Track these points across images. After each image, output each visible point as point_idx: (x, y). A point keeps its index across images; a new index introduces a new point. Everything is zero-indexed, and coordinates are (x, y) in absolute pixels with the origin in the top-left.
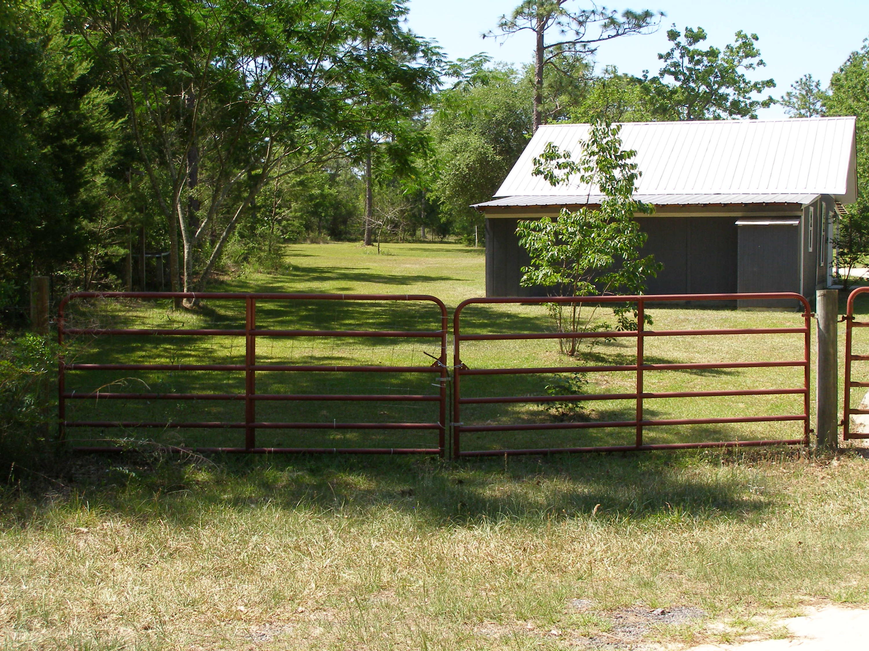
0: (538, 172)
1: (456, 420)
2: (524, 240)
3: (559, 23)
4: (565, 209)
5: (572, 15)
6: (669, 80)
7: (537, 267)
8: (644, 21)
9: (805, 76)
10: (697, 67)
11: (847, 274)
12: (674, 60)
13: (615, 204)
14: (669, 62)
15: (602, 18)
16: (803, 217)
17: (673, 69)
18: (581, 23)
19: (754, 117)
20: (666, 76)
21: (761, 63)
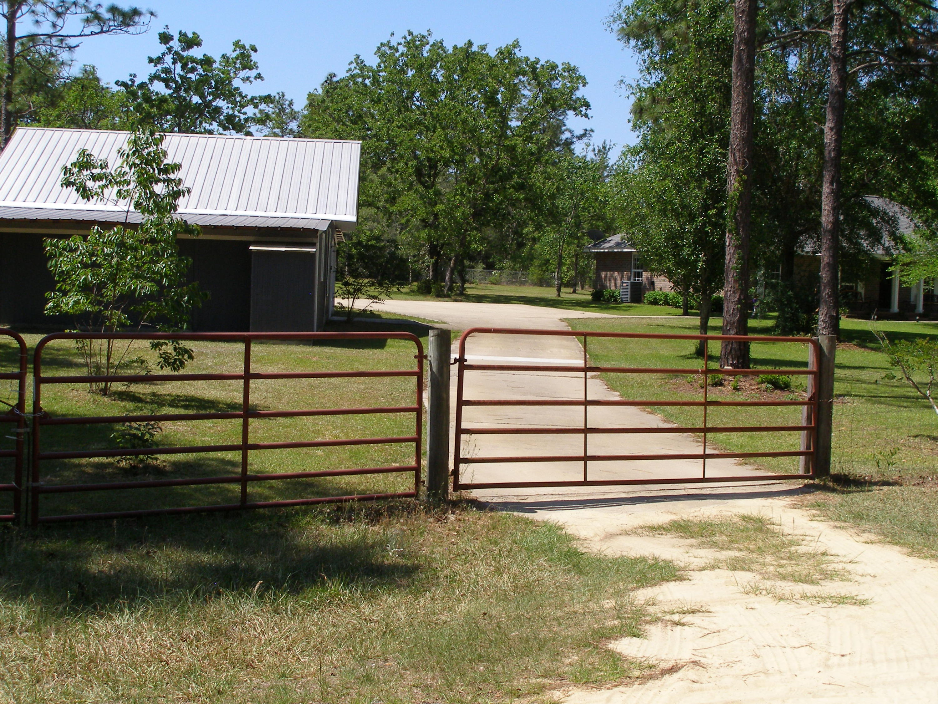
0: (68, 184)
1: (35, 479)
2: (54, 261)
3: (33, 12)
4: (96, 227)
5: (49, 4)
6: (159, 87)
7: (65, 293)
8: (131, 19)
9: (279, 94)
10: (189, 75)
11: (350, 306)
12: (165, 65)
13: (161, 224)
14: (159, 67)
15: (84, 11)
16: (318, 244)
17: (163, 75)
18: (59, 15)
19: (249, 134)
20: (156, 82)
21: (259, 76)
